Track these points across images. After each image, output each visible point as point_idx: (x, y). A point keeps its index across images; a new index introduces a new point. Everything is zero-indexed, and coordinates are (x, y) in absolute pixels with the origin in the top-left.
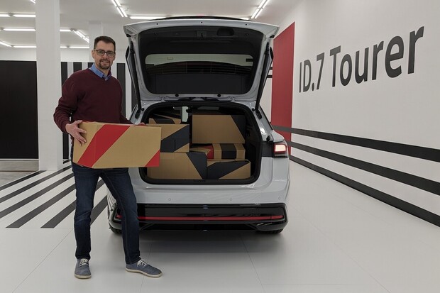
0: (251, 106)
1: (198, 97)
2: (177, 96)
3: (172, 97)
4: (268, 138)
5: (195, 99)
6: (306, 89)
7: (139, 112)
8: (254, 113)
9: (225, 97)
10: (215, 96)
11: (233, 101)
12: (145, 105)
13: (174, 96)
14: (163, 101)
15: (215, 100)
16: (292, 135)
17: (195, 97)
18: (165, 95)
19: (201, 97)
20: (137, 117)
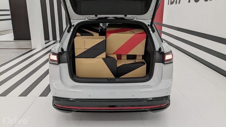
0: (147, 22)
1: (111, 16)
2: (96, 16)
3: (92, 17)
4: (160, 49)
5: (108, 18)
7: (70, 27)
8: (149, 27)
9: (129, 17)
10: (123, 16)
11: (135, 19)
12: (75, 22)
13: (94, 16)
14: (87, 20)
15: (122, 19)
16: (163, 27)
17: (109, 17)
18: (88, 16)
19: (113, 17)
20: (69, 31)
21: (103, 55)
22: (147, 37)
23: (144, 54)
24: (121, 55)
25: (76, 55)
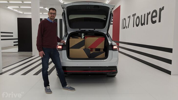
0: (105, 33)
4: (111, 44)
6: (124, 28)
7: (67, 35)
10: (93, 29)
11: (99, 31)
12: (69, 33)
13: (79, 29)
14: (75, 31)
15: (93, 31)
16: (119, 43)
17: (86, 30)
18: (76, 29)
19: (88, 30)
20: (66, 37)
21: (84, 47)
22: (105, 40)
23: (104, 48)
24: (92, 48)
25: (70, 47)
